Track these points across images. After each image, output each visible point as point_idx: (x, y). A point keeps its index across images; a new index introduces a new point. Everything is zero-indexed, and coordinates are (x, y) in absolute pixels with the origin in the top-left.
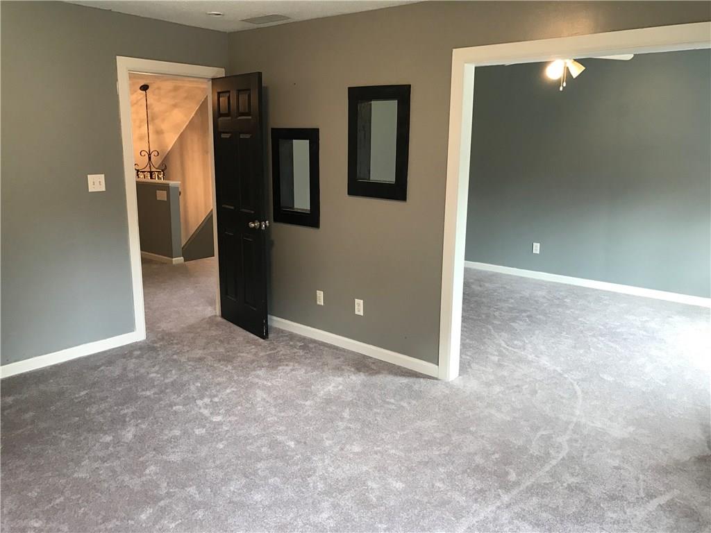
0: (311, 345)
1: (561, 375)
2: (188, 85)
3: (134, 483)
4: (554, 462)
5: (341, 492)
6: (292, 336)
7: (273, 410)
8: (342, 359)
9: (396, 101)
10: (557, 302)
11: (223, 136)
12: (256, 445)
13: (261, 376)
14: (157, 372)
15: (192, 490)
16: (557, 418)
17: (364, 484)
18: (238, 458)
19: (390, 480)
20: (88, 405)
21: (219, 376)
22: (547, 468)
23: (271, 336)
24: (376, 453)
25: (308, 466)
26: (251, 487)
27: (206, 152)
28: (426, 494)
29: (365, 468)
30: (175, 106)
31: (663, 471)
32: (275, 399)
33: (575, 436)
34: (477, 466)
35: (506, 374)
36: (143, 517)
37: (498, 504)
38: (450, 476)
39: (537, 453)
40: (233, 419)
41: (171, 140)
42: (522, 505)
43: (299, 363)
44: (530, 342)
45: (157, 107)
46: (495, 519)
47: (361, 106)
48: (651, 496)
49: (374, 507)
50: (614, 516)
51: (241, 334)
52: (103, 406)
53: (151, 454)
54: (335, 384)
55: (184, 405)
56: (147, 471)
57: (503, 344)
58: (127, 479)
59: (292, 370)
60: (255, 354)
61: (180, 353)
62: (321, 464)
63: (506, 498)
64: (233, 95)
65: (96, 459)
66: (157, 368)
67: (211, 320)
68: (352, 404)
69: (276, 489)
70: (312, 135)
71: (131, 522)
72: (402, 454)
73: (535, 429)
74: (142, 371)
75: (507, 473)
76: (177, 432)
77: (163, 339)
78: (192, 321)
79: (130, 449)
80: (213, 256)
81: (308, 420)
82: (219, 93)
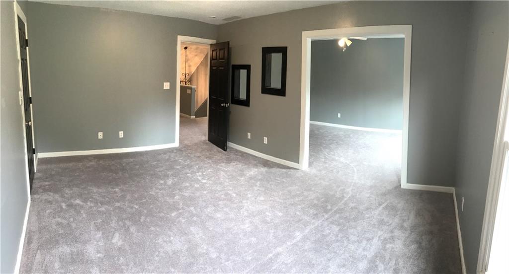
0: (245, 155)
1: (348, 164)
2: (201, 47)
3: (171, 201)
4: (345, 199)
5: (254, 216)
6: (237, 151)
7: (227, 180)
8: (257, 161)
9: (281, 54)
10: (347, 136)
11: (214, 68)
12: (219, 194)
13: (223, 166)
14: (182, 160)
15: (192, 208)
16: (347, 182)
17: (264, 213)
18: (212, 198)
19: (276, 212)
20: (156, 168)
21: (206, 164)
22: (343, 202)
23: (228, 150)
24: (271, 201)
25: (240, 204)
26: (216, 211)
27: (206, 75)
28: (292, 217)
29: (265, 207)
30: (196, 55)
31: (384, 194)
32: (229, 176)
33: (354, 188)
34: (315, 204)
35: (327, 165)
36: (173, 215)
37: (323, 219)
38: (303, 209)
39: (339, 196)
40: (210, 182)
41: (193, 69)
42: (332, 218)
43: (240, 162)
44: (337, 152)
45: (190, 56)
46: (322, 225)
47: (268, 56)
48: (380, 205)
49: (269, 223)
50: (368, 216)
51: (215, 148)
52: (161, 169)
53: (177, 191)
54: (253, 172)
55: (192, 174)
56: (175, 198)
57: (326, 154)
58: (168, 199)
59: (236, 165)
60: (221, 157)
61: (191, 153)
62: (246, 204)
63: (326, 216)
64: (218, 51)
65: (157, 189)
66: (182, 158)
67: (204, 142)
68: (261, 180)
69: (226, 213)
70: (248, 68)
71: (168, 216)
72: (282, 201)
73: (338, 186)
74: (176, 158)
75: (327, 206)
76: (188, 184)
77: (185, 147)
78: (197, 141)
79: (170, 188)
80: (206, 116)
81: (242, 185)
82: (213, 51)
